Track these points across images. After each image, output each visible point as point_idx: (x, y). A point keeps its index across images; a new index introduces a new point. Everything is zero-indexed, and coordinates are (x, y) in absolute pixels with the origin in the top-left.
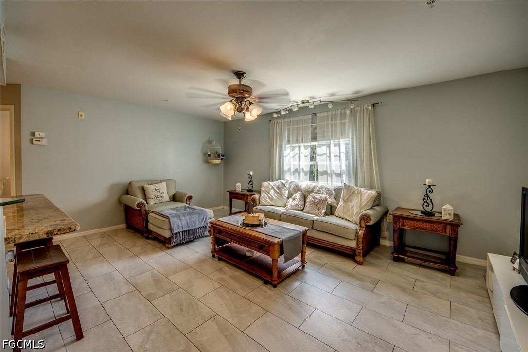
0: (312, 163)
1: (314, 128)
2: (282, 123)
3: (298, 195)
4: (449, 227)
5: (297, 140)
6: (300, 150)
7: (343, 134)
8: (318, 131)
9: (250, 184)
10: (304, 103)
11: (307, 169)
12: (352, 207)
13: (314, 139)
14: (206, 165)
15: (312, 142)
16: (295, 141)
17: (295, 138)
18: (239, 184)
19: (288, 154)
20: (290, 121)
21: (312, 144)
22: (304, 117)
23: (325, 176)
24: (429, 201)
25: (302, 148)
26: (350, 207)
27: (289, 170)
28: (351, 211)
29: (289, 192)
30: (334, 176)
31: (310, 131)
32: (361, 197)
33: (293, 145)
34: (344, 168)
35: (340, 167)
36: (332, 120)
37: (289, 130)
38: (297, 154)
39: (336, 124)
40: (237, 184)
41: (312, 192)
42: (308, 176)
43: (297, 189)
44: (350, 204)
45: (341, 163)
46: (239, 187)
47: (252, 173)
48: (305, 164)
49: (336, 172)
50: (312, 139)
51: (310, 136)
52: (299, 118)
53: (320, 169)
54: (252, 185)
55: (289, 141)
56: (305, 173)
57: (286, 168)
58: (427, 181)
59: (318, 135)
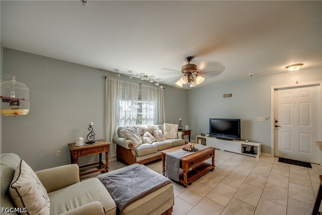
1: (140, 92)
4: (189, 132)
5: (129, 98)
8: (142, 94)
9: (91, 135)
10: (145, 77)
11: (135, 117)
12: (172, 133)
13: (140, 99)
15: (138, 100)
18: (82, 138)
21: (139, 102)
22: (135, 84)
23: (146, 121)
24: (181, 126)
25: (133, 104)
26: (171, 133)
27: (123, 118)
28: (172, 135)
30: (150, 120)
31: (138, 94)
32: (174, 128)
35: (153, 115)
36: (149, 91)
37: (124, 90)
39: (151, 93)
44: (171, 132)
45: (153, 113)
47: (92, 124)
48: (134, 114)
49: (150, 118)
50: (139, 98)
52: (131, 83)
53: (143, 117)
54: (93, 136)
55: (123, 98)
56: (134, 120)
57: (121, 118)
58: (180, 119)
59: (142, 97)
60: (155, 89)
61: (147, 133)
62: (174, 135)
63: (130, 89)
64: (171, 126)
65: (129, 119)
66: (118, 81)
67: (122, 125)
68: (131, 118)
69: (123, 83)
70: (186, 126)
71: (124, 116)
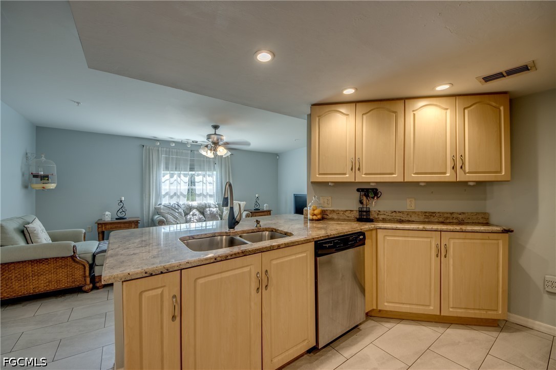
0: (191, 188)
1: (192, 160)
2: (160, 151)
3: (196, 211)
4: (268, 212)
5: (176, 169)
6: (180, 177)
7: (214, 169)
9: (121, 210)
10: (194, 142)
11: (186, 193)
13: (192, 169)
15: (190, 171)
16: (174, 169)
17: (174, 166)
18: (108, 213)
19: (166, 180)
21: (190, 173)
22: (184, 151)
23: (202, 197)
24: (258, 204)
25: (182, 176)
27: (167, 194)
30: (208, 196)
31: (189, 163)
33: (171, 172)
34: (215, 191)
35: (213, 190)
37: (167, 159)
38: (175, 180)
41: (206, 207)
42: (186, 199)
45: (213, 188)
46: (108, 217)
47: (123, 199)
48: (184, 188)
49: (209, 193)
50: (190, 169)
51: (189, 167)
52: (178, 151)
53: (197, 192)
54: (124, 212)
55: (167, 168)
56: (184, 196)
57: (163, 193)
58: (257, 196)
59: (195, 167)
61: (194, 211)
63: (176, 158)
65: (175, 194)
66: (160, 149)
67: (165, 201)
68: (179, 194)
69: (166, 151)
70: (265, 205)
71: (168, 191)
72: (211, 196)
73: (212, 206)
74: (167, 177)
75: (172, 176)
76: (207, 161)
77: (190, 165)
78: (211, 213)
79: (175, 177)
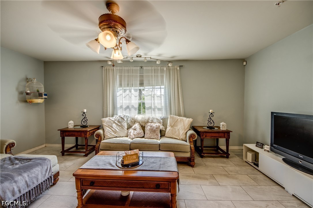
0: (140, 101)
1: (142, 76)
2: (115, 70)
3: (137, 126)
4: (226, 134)
5: (128, 85)
6: (130, 91)
7: (162, 83)
8: (145, 79)
9: (84, 120)
10: (138, 57)
11: (137, 106)
12: (178, 130)
13: (142, 84)
14: (23, 104)
15: (140, 86)
16: (126, 85)
17: (126, 83)
18: (71, 122)
19: (120, 95)
20: (122, 70)
21: (140, 88)
22: (134, 68)
23: (150, 110)
24: (211, 121)
25: (133, 91)
27: (121, 107)
28: (177, 132)
29: (128, 124)
30: (156, 110)
31: (138, 79)
32: (183, 123)
33: (124, 88)
34: (163, 105)
35: (161, 104)
36: (155, 73)
37: (121, 77)
38: (128, 95)
39: (157, 76)
40: (70, 122)
41: (148, 122)
42: (137, 111)
43: (134, 121)
44: (177, 128)
45: (161, 102)
46: (71, 125)
47: (85, 111)
48: (135, 102)
49: (158, 107)
50: (140, 84)
51: (138, 83)
52: (129, 68)
53: (147, 106)
54: (86, 121)
55: (121, 85)
56: (135, 109)
58: (211, 111)
59: (145, 82)
60: (165, 69)
62: (181, 134)
63: (128, 76)
64: (179, 120)
65: (128, 107)
68: (131, 107)
70: (221, 124)
71: (122, 105)
72: (159, 109)
73: (155, 121)
74: (121, 92)
75: (125, 91)
76: (155, 75)
77: (140, 81)
78: (150, 129)
79: (128, 92)
